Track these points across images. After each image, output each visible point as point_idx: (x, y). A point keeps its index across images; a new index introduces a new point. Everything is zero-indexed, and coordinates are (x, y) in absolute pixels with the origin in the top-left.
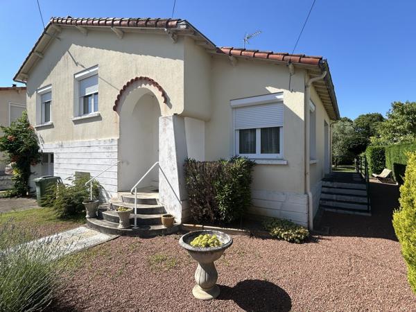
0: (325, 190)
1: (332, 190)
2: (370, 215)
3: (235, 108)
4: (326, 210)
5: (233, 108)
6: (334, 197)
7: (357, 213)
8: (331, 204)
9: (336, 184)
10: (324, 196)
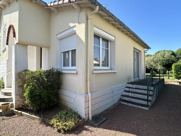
0: (127, 89)
1: (131, 90)
2: (147, 109)
3: (61, 39)
4: (122, 103)
5: (60, 40)
6: (130, 94)
7: (140, 107)
8: (126, 99)
9: (134, 86)
10: (125, 93)
